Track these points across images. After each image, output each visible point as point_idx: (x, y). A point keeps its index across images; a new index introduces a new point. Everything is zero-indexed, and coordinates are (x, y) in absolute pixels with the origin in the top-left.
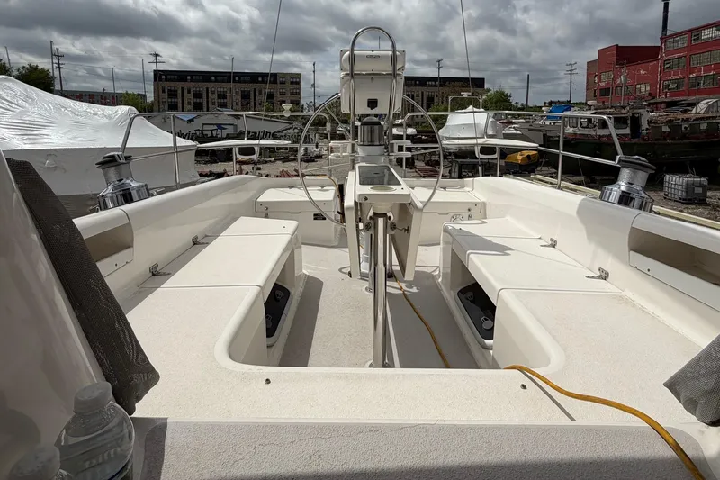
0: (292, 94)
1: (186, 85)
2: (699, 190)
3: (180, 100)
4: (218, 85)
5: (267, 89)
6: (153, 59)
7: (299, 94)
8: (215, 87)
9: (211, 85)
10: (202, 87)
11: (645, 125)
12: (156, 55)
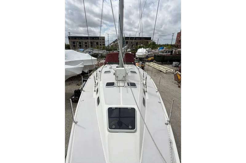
0: (103, 42)
1: (77, 40)
2: (177, 65)
3: (76, 44)
4: (84, 40)
5: (96, 41)
6: (69, 34)
7: (104, 42)
8: (84, 41)
9: (83, 40)
10: (81, 41)
11: (173, 52)
12: (69, 33)
